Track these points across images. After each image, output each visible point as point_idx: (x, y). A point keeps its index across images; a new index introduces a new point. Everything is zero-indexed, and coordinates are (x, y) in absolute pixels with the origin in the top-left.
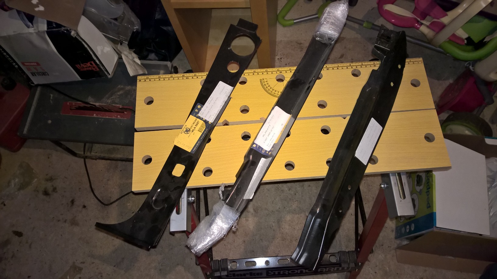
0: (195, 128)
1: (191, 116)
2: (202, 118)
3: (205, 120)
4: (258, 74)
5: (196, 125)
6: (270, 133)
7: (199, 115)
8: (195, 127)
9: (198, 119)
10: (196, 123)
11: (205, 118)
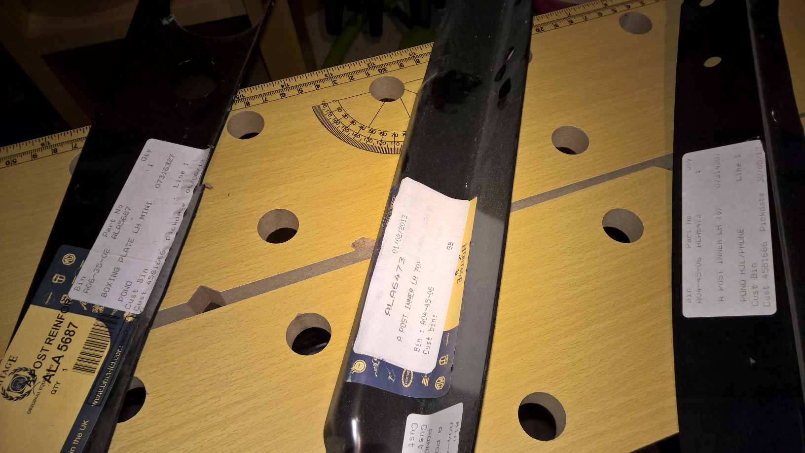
0: (57, 360)
1: (32, 307)
2: (90, 306)
3: (106, 309)
4: (301, 91)
5: (65, 344)
6: (411, 290)
7: (73, 294)
8: (60, 353)
9: (69, 317)
10: (61, 334)
11: (101, 303)
